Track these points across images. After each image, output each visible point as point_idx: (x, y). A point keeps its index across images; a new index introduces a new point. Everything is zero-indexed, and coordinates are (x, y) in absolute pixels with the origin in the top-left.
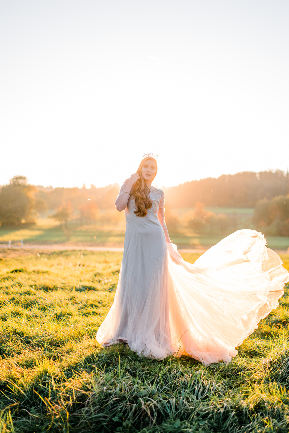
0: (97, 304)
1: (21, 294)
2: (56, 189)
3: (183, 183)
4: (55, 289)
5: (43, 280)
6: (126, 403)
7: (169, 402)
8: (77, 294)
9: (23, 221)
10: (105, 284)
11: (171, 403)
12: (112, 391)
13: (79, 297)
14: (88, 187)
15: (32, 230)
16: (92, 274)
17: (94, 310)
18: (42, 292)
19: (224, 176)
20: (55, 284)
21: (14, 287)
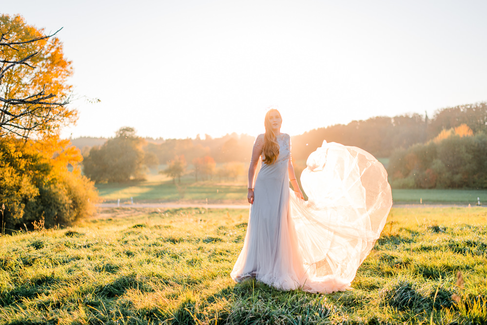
0: (225, 252)
1: (150, 246)
2: (167, 140)
3: (308, 131)
4: (181, 240)
5: (167, 234)
6: (260, 320)
7: (296, 319)
8: (204, 245)
9: (132, 178)
10: (231, 236)
11: (299, 319)
12: (248, 311)
13: (207, 247)
14: (203, 138)
15: (142, 187)
16: (216, 228)
17: (223, 257)
18: (169, 243)
19: (354, 122)
20: (180, 237)
21: (141, 239)
